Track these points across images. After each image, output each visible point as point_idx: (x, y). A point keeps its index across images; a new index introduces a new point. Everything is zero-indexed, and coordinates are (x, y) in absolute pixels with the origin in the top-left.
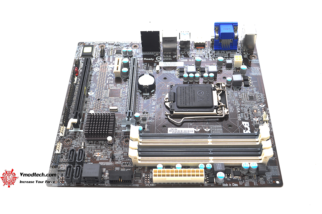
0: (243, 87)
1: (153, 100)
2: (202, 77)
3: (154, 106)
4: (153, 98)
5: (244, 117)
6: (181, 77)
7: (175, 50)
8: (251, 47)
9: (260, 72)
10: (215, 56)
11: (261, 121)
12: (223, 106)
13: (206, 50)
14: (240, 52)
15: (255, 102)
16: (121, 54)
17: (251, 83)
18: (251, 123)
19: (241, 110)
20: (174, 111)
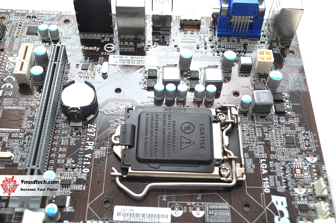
0: (272, 115)
1: (88, 139)
2: (192, 90)
3: (90, 151)
4: (90, 133)
5: (275, 184)
6: (150, 89)
7: (141, 31)
8: (286, 33)
9: (306, 85)
10: (219, 47)
11: (311, 195)
12: (235, 159)
13: (201, 35)
14: (266, 42)
15: (298, 150)
16: (37, 35)
17: (288, 107)
18: (290, 199)
19: (268, 169)
20: (130, 168)
